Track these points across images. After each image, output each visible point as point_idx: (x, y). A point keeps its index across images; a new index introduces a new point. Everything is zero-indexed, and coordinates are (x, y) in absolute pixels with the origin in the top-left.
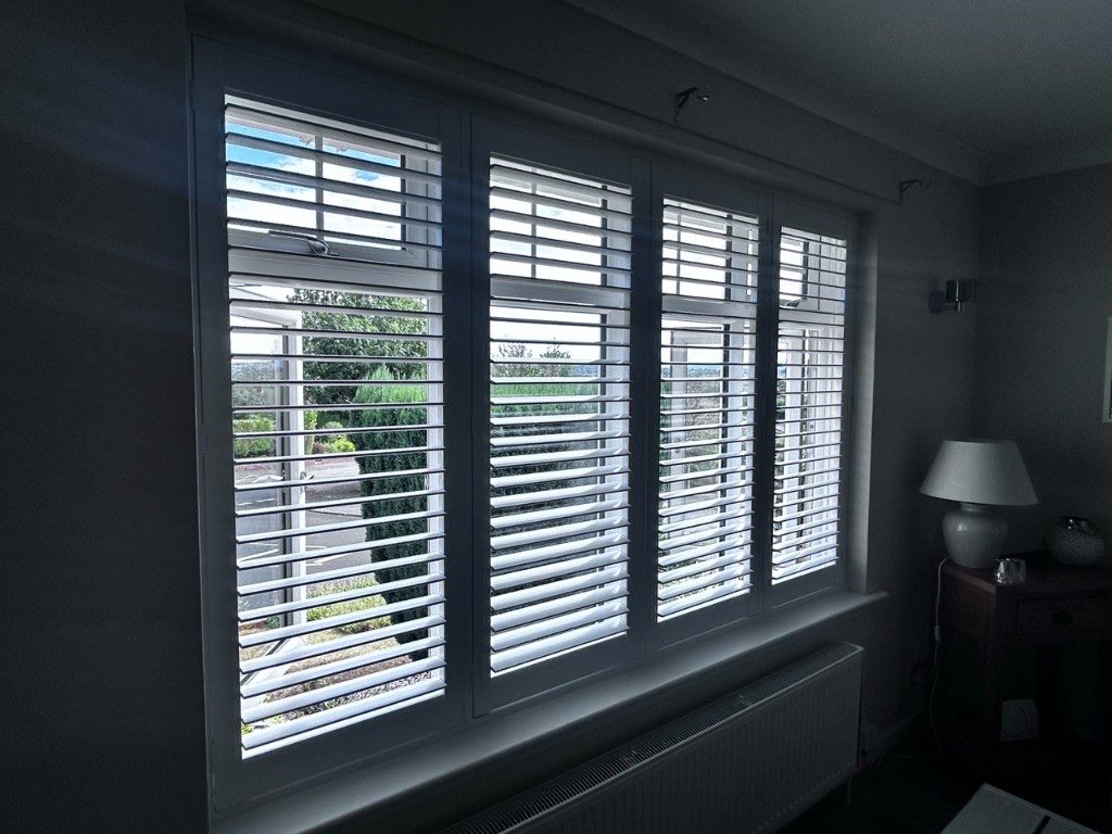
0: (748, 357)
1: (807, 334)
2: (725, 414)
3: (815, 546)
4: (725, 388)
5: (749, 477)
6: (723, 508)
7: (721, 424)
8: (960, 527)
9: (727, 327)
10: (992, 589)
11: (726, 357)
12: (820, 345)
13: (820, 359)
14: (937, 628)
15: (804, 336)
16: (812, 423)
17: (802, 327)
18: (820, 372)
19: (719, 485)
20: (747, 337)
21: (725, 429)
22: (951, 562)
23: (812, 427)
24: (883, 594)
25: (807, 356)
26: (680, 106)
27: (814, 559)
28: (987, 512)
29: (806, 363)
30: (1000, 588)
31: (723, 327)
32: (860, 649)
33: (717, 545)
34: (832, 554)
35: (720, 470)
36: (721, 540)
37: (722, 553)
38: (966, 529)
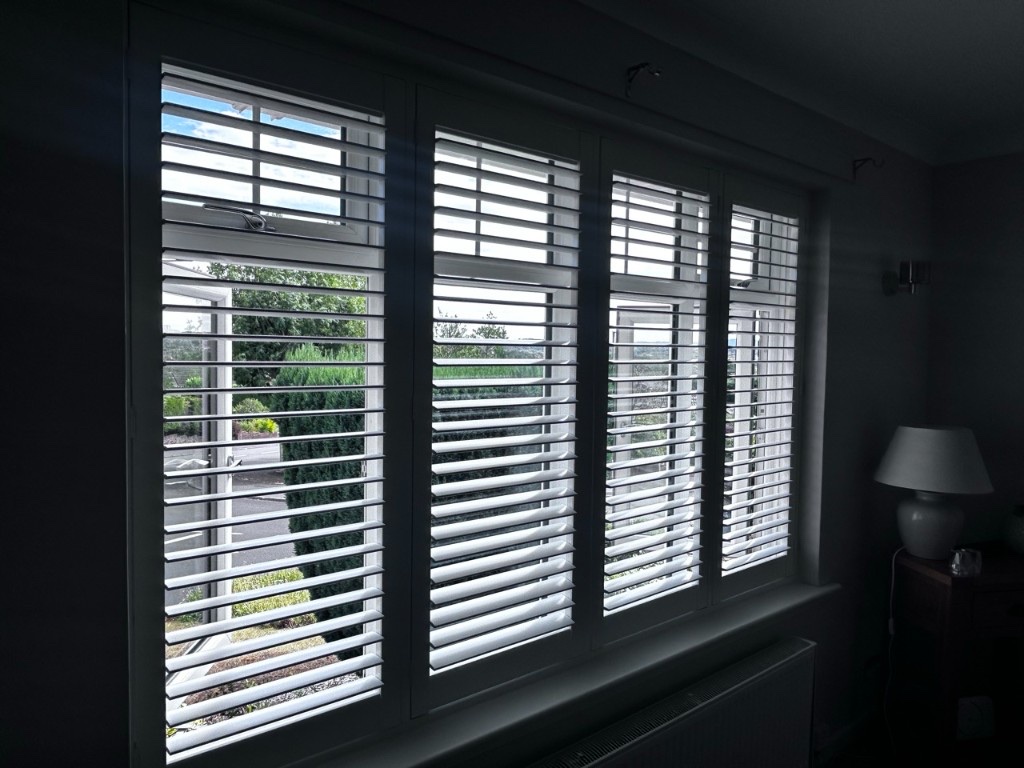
0: (697, 338)
1: (758, 316)
2: (674, 398)
3: (765, 536)
4: (674, 371)
5: (698, 463)
6: (671, 496)
7: (669, 408)
8: (914, 517)
9: (676, 307)
10: (948, 581)
11: (675, 338)
12: (771, 327)
13: (771, 341)
14: (891, 621)
15: (754, 317)
16: (763, 407)
17: (752, 308)
18: (771, 355)
19: (667, 471)
20: (697, 318)
21: (673, 413)
22: (905, 553)
23: (762, 411)
24: (836, 587)
25: (757, 338)
26: (630, 81)
27: (765, 550)
28: (942, 501)
29: (756, 345)
30: (954, 579)
31: (671, 306)
32: (813, 644)
33: (664, 534)
34: (783, 544)
35: (668, 456)
36: (669, 530)
37: (670, 544)
38: (920, 518)
